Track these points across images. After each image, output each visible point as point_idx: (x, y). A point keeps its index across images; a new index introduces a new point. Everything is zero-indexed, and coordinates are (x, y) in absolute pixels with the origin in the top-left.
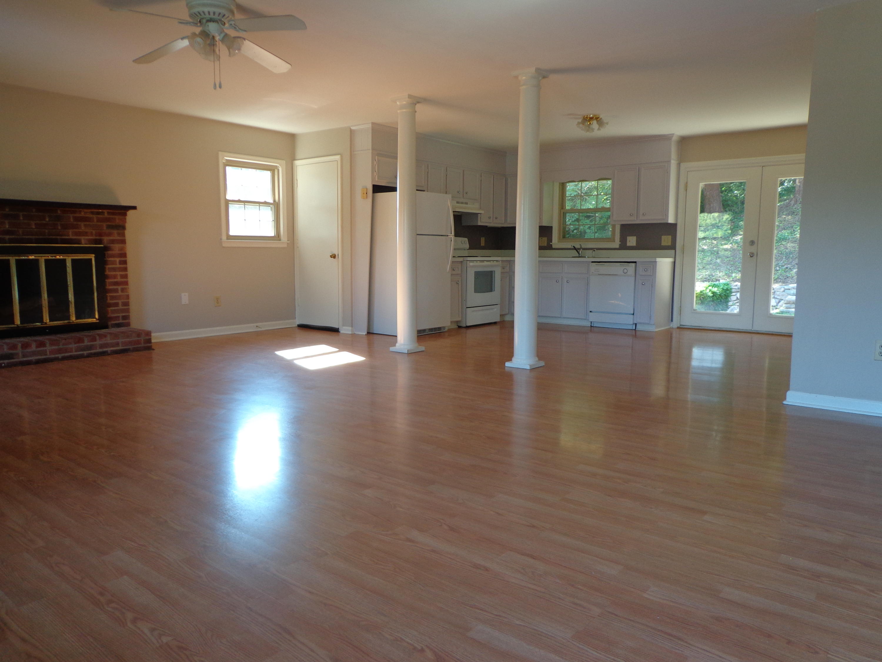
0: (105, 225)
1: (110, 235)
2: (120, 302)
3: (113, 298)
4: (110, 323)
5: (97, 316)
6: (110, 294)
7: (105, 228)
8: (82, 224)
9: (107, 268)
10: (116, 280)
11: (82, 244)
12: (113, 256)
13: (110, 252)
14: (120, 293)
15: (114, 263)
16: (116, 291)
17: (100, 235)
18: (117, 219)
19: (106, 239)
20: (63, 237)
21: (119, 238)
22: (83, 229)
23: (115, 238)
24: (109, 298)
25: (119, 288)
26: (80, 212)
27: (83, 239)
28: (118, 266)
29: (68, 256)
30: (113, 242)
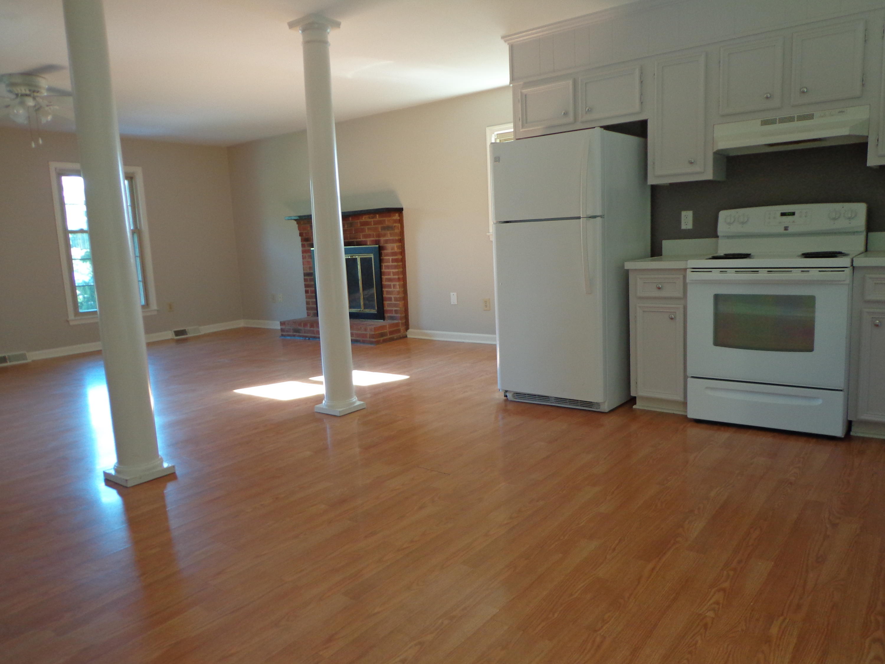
0: (379, 226)
1: (384, 235)
2: (393, 296)
3: (388, 293)
4: (387, 315)
5: (376, 308)
6: (387, 290)
7: (380, 230)
8: (366, 227)
9: (384, 265)
10: (389, 277)
11: (368, 245)
12: (387, 255)
13: (385, 251)
14: (392, 289)
15: (388, 261)
16: (389, 286)
17: (379, 236)
18: (388, 221)
19: (382, 239)
20: (357, 240)
21: (391, 238)
22: (367, 232)
23: (388, 238)
24: (385, 293)
25: (392, 284)
26: (362, 218)
27: (369, 240)
28: (391, 264)
29: (358, 256)
30: (387, 242)
